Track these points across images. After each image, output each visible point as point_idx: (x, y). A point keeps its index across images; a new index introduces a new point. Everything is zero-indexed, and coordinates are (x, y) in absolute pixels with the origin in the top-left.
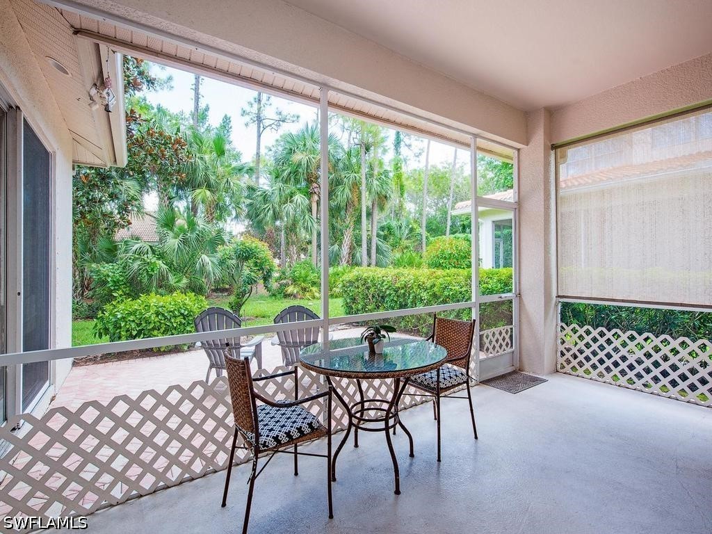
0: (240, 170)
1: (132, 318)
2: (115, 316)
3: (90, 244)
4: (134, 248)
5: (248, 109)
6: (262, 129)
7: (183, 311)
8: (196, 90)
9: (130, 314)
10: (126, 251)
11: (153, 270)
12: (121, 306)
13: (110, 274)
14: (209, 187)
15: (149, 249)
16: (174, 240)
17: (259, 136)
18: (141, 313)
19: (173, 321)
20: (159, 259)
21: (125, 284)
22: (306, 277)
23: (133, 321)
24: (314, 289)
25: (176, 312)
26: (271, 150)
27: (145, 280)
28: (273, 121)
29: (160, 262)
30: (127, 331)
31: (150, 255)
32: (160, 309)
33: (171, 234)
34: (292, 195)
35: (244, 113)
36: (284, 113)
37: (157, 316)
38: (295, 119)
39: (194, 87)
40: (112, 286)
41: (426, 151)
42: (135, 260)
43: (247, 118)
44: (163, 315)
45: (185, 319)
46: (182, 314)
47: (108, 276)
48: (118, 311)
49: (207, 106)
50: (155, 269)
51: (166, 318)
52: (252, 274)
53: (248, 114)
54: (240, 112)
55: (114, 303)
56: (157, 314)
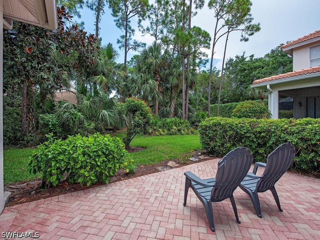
0: (119, 67)
1: (61, 157)
2: (46, 155)
3: (41, 104)
4: (64, 105)
5: (121, 39)
6: (127, 50)
7: (104, 151)
8: (97, 25)
9: (60, 153)
10: (60, 107)
11: (75, 118)
12: (52, 146)
13: (50, 120)
14: (104, 74)
15: (73, 107)
16: (87, 102)
17: (126, 54)
18: (69, 153)
19: (97, 160)
20: (79, 112)
21: (59, 126)
22: (156, 123)
23: (63, 160)
24: (160, 130)
25: (100, 152)
26: (129, 63)
27: (71, 124)
28: (133, 46)
29: (80, 113)
30: (57, 169)
31: (73, 109)
32: (86, 150)
33: (85, 98)
34: (147, 80)
35: (119, 42)
36: (138, 42)
37: (84, 156)
38: (143, 46)
39: (95, 23)
40: (51, 127)
41: (210, 61)
42: (65, 112)
43: (120, 44)
44: (89, 155)
45: (106, 157)
46: (104, 153)
47: (49, 121)
48: (49, 152)
49: (101, 38)
50: (77, 118)
51: (90, 157)
52: (140, 121)
53: (121, 42)
54: (117, 41)
55: (46, 143)
56: (84, 154)
